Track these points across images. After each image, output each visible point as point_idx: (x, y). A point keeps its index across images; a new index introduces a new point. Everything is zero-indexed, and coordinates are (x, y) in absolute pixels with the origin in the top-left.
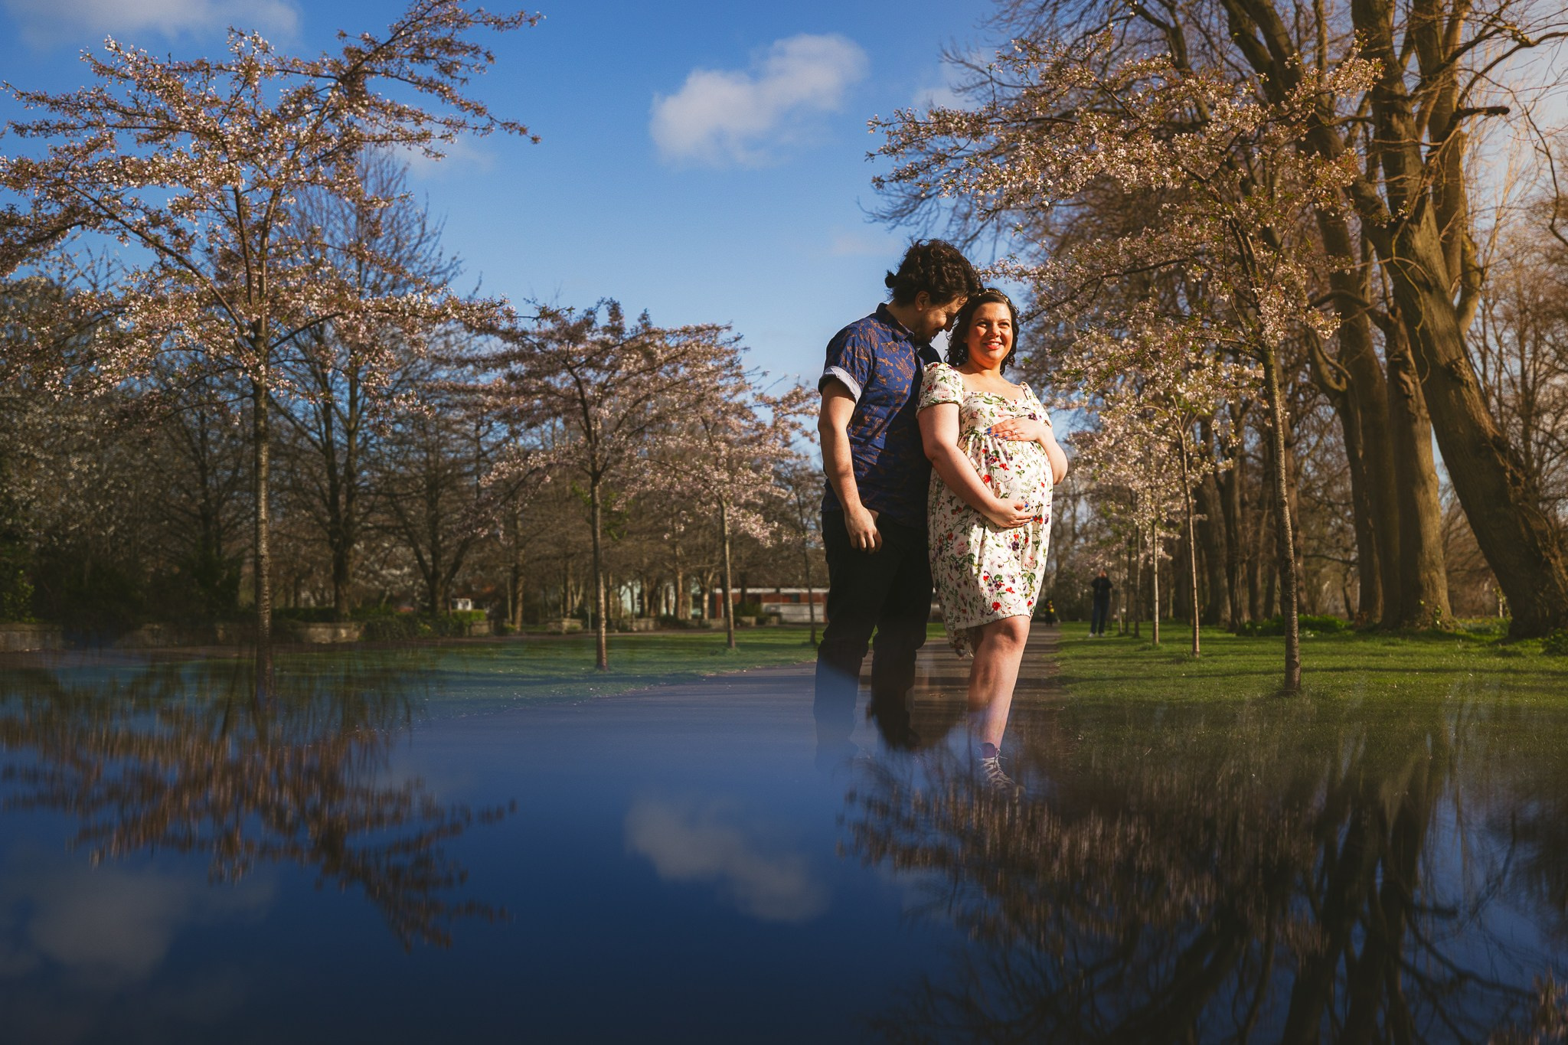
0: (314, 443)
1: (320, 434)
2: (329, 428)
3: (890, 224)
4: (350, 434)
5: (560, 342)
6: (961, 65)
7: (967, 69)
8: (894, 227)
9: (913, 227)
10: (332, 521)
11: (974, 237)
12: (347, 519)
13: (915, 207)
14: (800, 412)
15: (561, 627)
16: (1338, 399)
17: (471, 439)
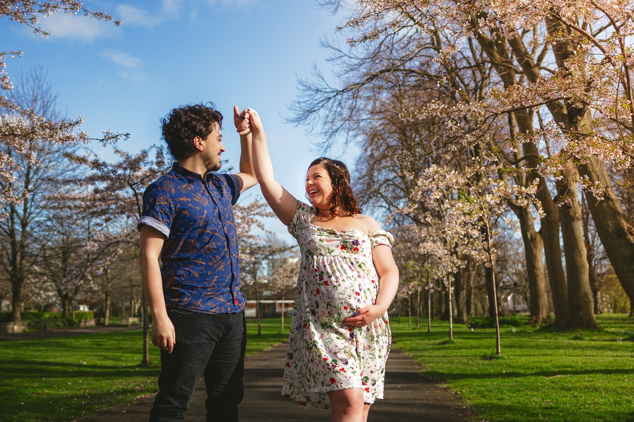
0: (5, 231)
1: (8, 226)
2: (13, 223)
3: (296, 124)
4: (24, 224)
5: (125, 169)
6: (330, 48)
7: (333, 50)
8: (297, 126)
9: (306, 126)
10: (12, 270)
11: (337, 130)
12: (20, 268)
13: (308, 116)
14: (257, 214)
15: (128, 322)
16: (517, 210)
17: (86, 229)
